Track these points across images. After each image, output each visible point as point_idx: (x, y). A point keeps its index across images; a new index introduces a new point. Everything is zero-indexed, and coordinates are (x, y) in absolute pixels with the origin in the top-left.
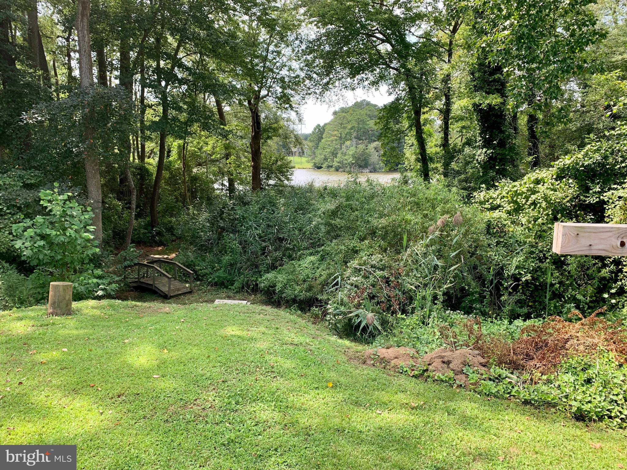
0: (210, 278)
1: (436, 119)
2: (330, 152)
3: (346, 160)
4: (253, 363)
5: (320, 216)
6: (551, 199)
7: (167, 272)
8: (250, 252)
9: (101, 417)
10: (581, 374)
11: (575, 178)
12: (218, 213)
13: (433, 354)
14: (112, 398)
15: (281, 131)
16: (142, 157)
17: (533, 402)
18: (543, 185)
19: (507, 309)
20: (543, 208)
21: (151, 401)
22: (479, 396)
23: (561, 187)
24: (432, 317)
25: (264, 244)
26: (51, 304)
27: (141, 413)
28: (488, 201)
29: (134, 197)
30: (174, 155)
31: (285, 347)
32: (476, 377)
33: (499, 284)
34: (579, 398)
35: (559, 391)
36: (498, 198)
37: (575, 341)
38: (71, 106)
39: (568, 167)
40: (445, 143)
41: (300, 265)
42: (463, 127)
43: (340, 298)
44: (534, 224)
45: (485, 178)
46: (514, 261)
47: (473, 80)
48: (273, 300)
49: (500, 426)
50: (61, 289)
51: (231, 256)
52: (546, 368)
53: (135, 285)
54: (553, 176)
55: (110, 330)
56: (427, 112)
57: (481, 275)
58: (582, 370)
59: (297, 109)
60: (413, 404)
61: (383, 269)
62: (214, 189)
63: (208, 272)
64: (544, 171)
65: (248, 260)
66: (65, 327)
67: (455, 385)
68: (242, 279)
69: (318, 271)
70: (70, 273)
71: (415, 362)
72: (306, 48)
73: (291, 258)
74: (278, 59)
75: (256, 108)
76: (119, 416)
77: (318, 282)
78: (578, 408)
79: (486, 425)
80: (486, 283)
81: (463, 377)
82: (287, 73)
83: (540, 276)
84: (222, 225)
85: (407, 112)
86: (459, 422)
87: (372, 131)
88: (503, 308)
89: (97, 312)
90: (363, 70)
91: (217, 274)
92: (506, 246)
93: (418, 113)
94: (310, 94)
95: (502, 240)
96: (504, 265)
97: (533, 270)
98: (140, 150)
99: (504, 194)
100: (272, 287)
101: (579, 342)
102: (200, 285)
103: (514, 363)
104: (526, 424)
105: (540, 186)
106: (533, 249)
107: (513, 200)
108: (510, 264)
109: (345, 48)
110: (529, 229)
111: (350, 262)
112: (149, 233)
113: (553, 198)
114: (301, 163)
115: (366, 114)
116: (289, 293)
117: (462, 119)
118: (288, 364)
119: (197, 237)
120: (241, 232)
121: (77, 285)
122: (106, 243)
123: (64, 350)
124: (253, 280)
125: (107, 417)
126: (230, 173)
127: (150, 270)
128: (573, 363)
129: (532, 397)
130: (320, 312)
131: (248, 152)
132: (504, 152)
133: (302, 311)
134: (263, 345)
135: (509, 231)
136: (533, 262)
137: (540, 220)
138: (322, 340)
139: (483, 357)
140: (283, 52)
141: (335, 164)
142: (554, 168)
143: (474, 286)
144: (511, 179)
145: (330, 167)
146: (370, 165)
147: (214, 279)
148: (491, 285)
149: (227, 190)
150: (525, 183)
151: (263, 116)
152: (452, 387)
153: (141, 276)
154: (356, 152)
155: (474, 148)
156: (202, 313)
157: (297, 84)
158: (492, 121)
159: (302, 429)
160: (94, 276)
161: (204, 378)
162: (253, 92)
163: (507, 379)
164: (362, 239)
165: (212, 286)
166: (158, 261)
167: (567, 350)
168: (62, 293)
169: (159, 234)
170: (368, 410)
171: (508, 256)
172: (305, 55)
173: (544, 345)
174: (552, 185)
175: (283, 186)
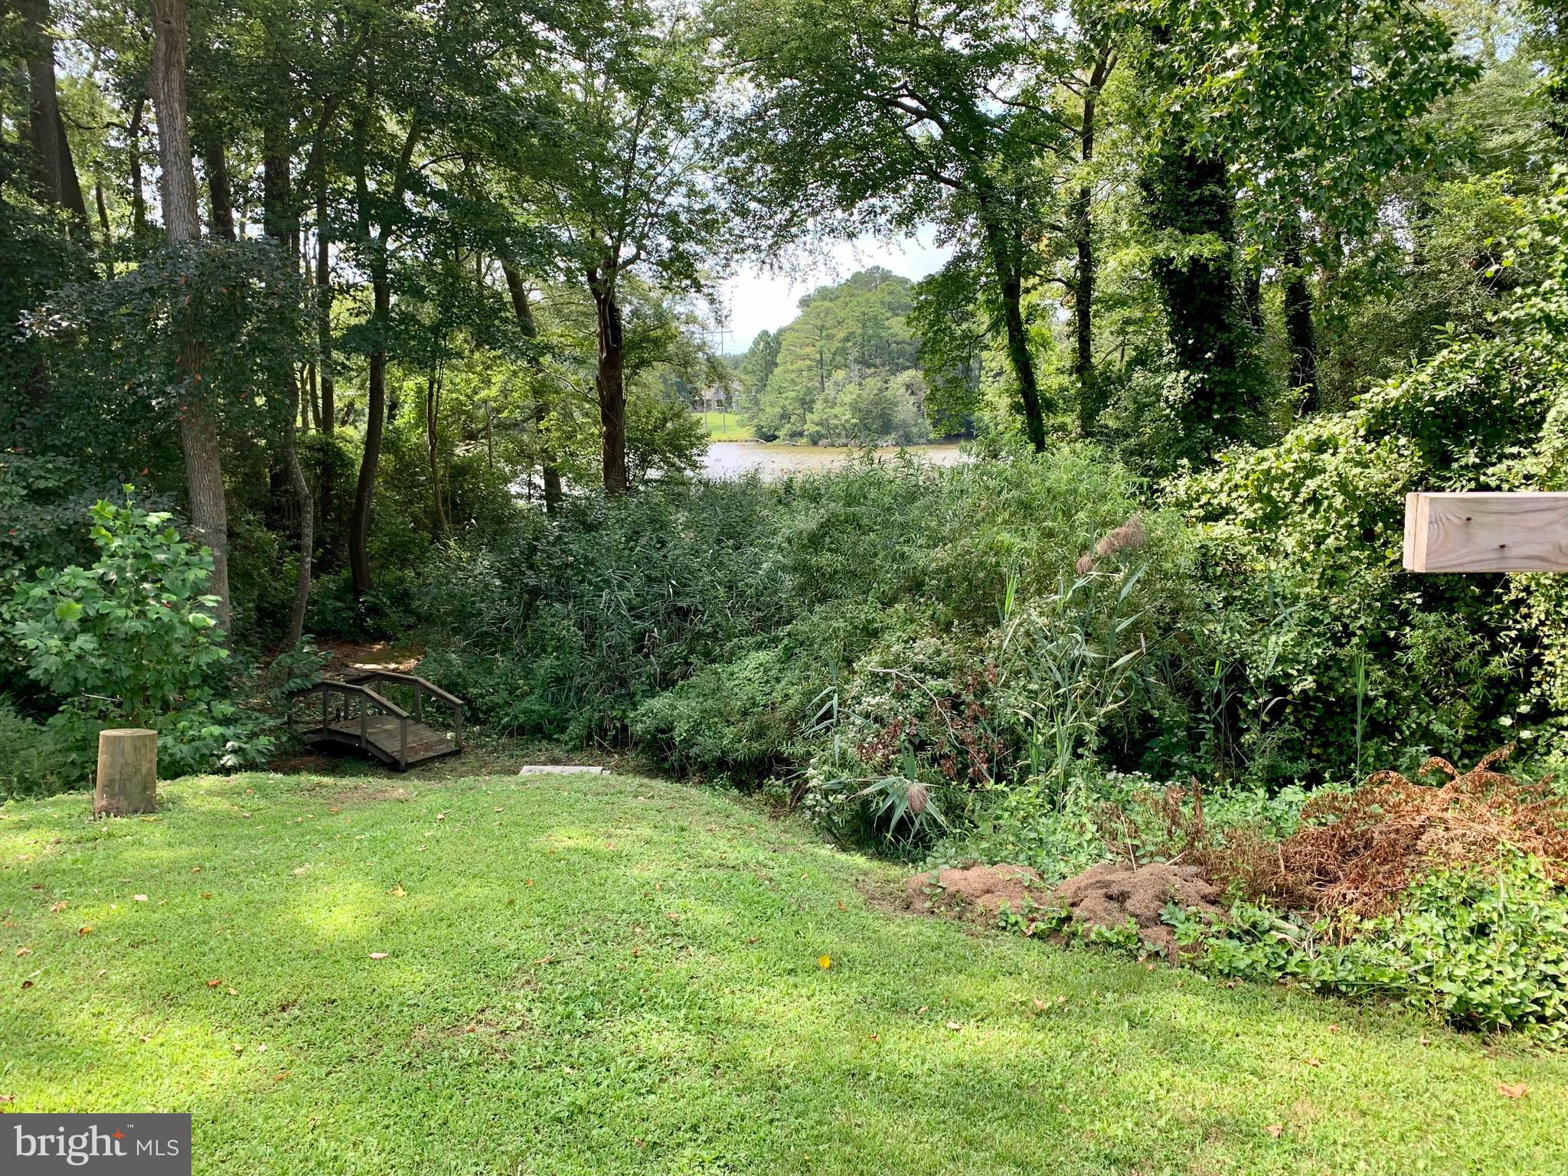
0: (507, 714)
1: (1057, 305)
2: (796, 399)
3: (836, 416)
4: (625, 916)
5: (780, 549)
6: (1356, 488)
7: (397, 705)
8: (605, 645)
9: (238, 1062)
10: (1461, 912)
11: (1414, 433)
12: (522, 553)
13: (1082, 879)
14: (266, 1013)
15: (671, 348)
16: (326, 421)
17: (1343, 988)
18: (1333, 455)
19: (1258, 764)
20: (1337, 511)
21: (368, 1018)
22: (1205, 978)
23: (1378, 457)
24: (1071, 790)
25: (640, 625)
26: (105, 786)
27: (342, 1047)
28: (1198, 500)
29: (309, 518)
30: (407, 414)
31: (704, 873)
32: (1195, 930)
33: (1236, 704)
34: (1461, 972)
35: (1408, 958)
36: (1221, 491)
37: (1441, 832)
38: (144, 290)
39: (1396, 408)
40: (1082, 364)
41: (732, 674)
42: (1128, 322)
43: (837, 750)
44: (1315, 553)
45: (1186, 444)
46: (1271, 646)
47: (1147, 202)
48: (666, 765)
49: (1263, 1051)
50: (128, 747)
51: (557, 658)
52: (1372, 902)
53: (317, 738)
54: (1357, 431)
55: (256, 846)
56: (1034, 288)
57: (1190, 683)
58: (1464, 902)
59: (711, 291)
60: (1039, 1003)
61: (942, 675)
62: (507, 497)
63: (501, 701)
64: (1336, 419)
65: (601, 666)
66: (141, 844)
67: (1143, 954)
68: (587, 715)
69: (779, 687)
70: (151, 711)
71: (1036, 901)
72: (730, 138)
73: (710, 657)
74: (659, 169)
75: (610, 292)
76: (284, 1057)
77: (779, 714)
78: (1460, 998)
79: (1229, 1048)
80: (1203, 699)
81: (1161, 931)
82: (685, 202)
83: (1337, 679)
84: (532, 582)
85: (986, 288)
86: (1160, 1045)
87: (898, 343)
88: (1248, 764)
89: (222, 805)
90: (875, 188)
91: (524, 705)
92: (1247, 606)
93: (1012, 291)
94: (743, 251)
95: (1237, 593)
96: (1246, 656)
97: (1318, 666)
98: (320, 401)
99: (1237, 479)
100: (663, 731)
101: (1451, 834)
102: (481, 734)
103: (1290, 892)
104: (1330, 1042)
105: (1326, 456)
106: (1317, 614)
107: (1260, 493)
108: (1260, 653)
109: (827, 136)
110: (1305, 565)
111: (859, 659)
112: (348, 609)
113: (1361, 485)
114: (724, 428)
115: (882, 303)
116: (707, 745)
117: (1121, 302)
118: (713, 916)
119: (471, 615)
120: (583, 596)
121: (169, 741)
122: (238, 638)
123: (137, 897)
124: (615, 718)
125: (254, 1061)
126: (548, 455)
127: (354, 702)
128: (1440, 885)
129: (1341, 974)
130: (787, 790)
131: (591, 401)
132: (1232, 377)
133: (741, 791)
134: (649, 870)
135: (1253, 570)
136: (1318, 645)
137: (1330, 541)
138: (798, 855)
139: (1210, 882)
140: (671, 151)
141: (810, 428)
142: (1363, 411)
143: (1172, 710)
144: (1253, 444)
145: (796, 435)
146: (896, 429)
147: (516, 717)
148: (1216, 706)
149: (541, 497)
150: (1289, 451)
151: (626, 310)
152: (1135, 958)
153: (331, 717)
154: (859, 396)
155: (1157, 371)
156: (489, 799)
157: (710, 226)
158: (1198, 302)
159: (760, 1073)
160: (213, 717)
161: (502, 954)
162: (600, 251)
163: (1273, 932)
164: (888, 602)
165: (511, 735)
166: (373, 676)
167: (1420, 854)
168: (130, 758)
169: (374, 610)
170: (926, 1022)
171: (1254, 633)
172: (727, 154)
173: (1361, 844)
174: (1358, 452)
175: (683, 484)
